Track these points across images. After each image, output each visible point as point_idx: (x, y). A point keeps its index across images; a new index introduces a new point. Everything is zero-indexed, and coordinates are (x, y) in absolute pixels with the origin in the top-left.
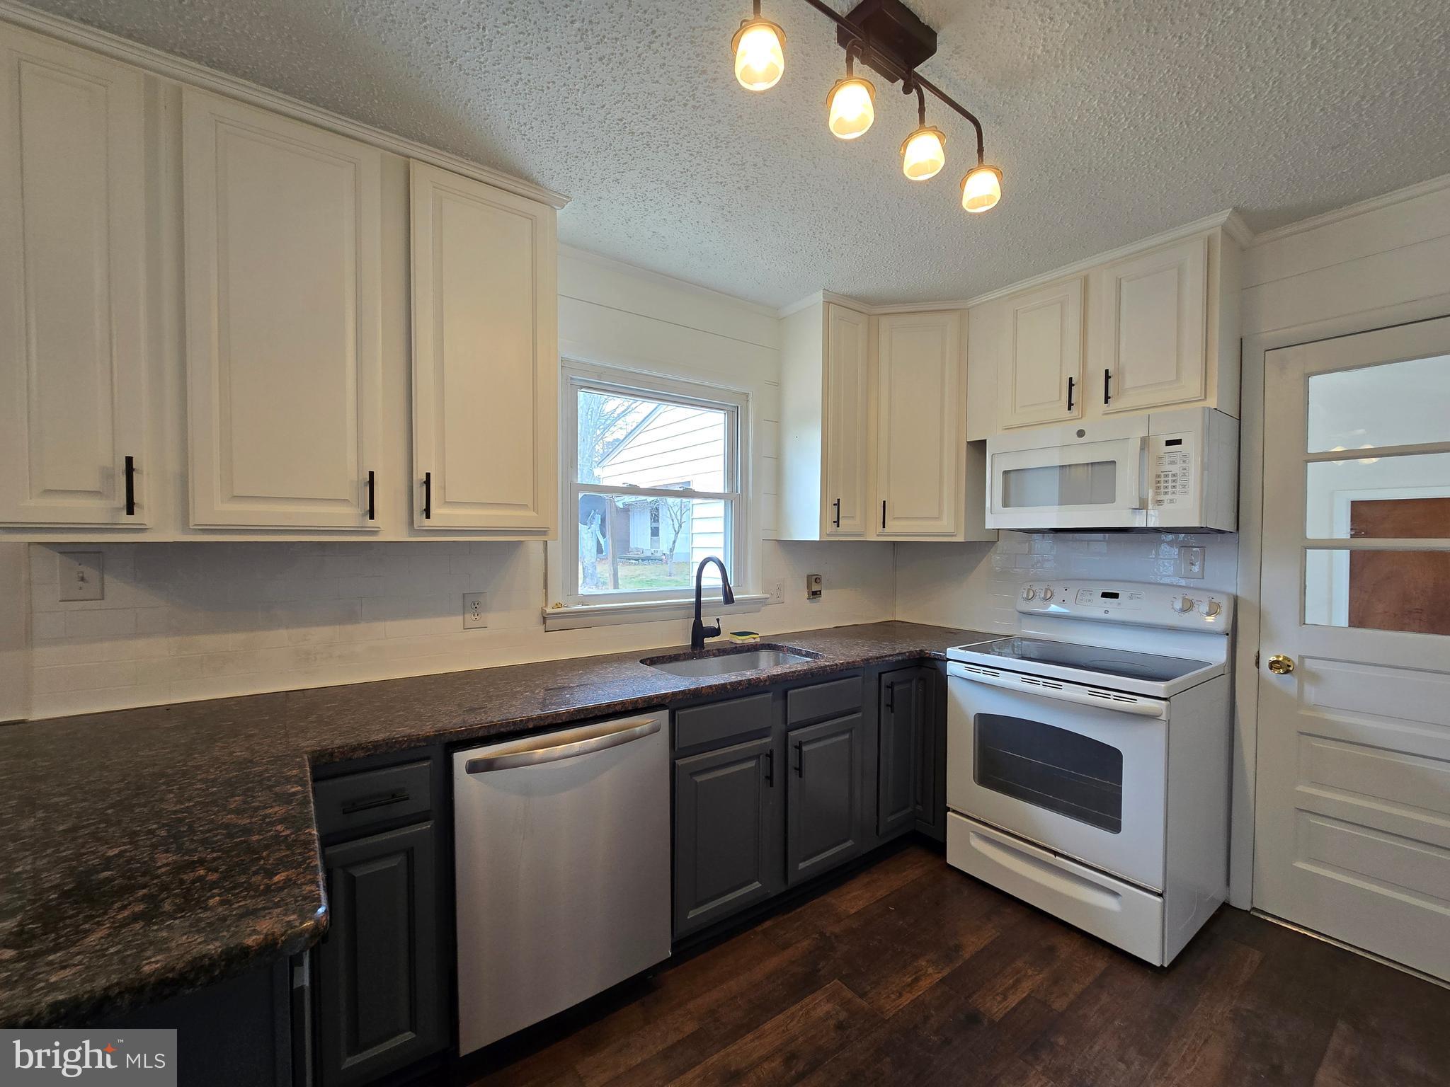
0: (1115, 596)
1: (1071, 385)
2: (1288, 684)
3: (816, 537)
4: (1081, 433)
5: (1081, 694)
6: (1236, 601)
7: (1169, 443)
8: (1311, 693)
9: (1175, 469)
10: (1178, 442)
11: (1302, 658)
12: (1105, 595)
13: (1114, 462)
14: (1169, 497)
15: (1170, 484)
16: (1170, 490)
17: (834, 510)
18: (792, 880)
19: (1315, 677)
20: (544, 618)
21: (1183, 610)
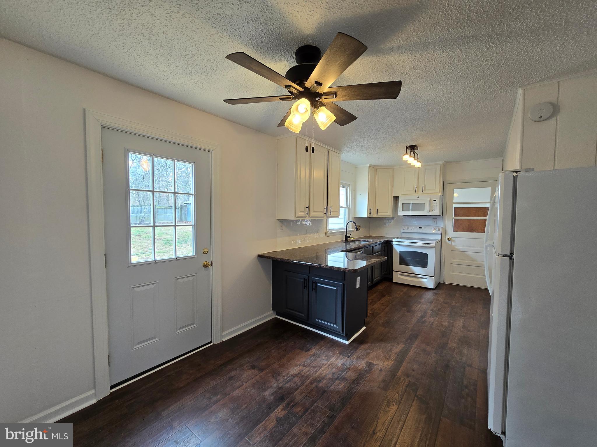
0: (421, 228)
1: (416, 188)
2: (450, 242)
3: (366, 217)
4: (418, 197)
5: (421, 245)
6: (442, 228)
7: (434, 200)
8: (453, 244)
9: (435, 205)
10: (436, 200)
11: (452, 238)
12: (419, 228)
13: (424, 203)
14: (434, 210)
15: (434, 208)
16: (434, 209)
17: (370, 211)
18: (374, 283)
19: (454, 241)
20: (326, 234)
21: (438, 231)
